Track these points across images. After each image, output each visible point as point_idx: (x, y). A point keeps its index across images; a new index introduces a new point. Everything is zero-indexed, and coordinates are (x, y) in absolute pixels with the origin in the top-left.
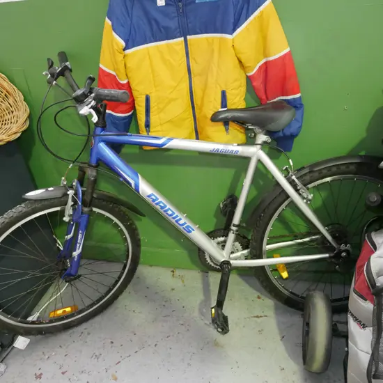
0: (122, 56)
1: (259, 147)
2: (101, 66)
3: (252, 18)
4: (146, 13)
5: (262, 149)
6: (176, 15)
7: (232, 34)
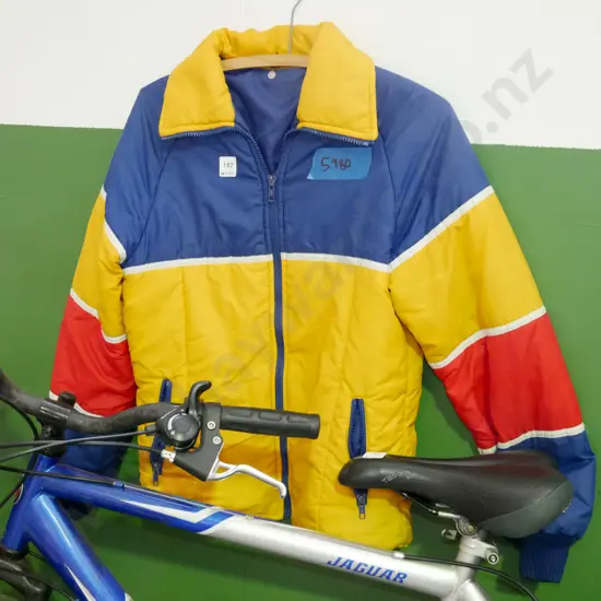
0: (116, 279)
1: (465, 571)
2: (74, 294)
3: (441, 228)
4: (190, 189)
5: (473, 579)
6: (258, 200)
7: (387, 261)
